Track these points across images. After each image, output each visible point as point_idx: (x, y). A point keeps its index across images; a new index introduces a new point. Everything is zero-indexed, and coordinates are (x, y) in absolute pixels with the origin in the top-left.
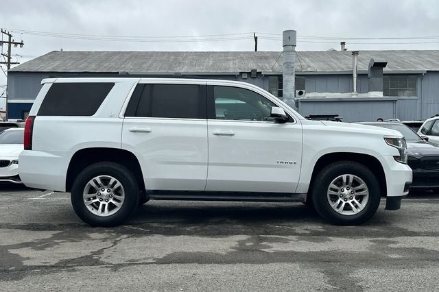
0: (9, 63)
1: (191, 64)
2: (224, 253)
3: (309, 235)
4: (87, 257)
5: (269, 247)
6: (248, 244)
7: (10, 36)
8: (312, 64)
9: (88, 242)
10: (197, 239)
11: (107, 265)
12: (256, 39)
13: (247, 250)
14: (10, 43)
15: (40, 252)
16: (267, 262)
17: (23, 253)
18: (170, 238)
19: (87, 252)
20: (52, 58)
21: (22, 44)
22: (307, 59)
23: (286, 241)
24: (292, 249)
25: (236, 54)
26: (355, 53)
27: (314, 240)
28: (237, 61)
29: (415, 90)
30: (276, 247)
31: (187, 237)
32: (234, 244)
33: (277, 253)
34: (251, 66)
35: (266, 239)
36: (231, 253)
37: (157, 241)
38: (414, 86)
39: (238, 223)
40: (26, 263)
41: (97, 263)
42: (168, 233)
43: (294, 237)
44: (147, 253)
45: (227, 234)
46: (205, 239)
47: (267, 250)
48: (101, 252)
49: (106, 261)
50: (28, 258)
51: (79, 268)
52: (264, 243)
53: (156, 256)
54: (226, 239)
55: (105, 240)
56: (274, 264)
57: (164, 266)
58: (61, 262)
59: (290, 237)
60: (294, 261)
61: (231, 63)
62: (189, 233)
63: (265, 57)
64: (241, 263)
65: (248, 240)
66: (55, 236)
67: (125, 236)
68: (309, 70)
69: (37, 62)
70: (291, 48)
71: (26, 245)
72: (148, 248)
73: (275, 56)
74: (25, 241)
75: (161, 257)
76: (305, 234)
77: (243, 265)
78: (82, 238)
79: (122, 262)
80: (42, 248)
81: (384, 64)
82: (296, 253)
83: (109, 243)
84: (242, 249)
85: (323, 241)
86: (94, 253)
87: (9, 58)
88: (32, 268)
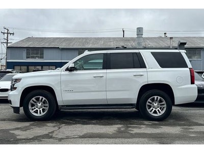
0: (7, 43)
1: (93, 43)
2: (111, 133)
3: (151, 125)
4: (46, 135)
5: (132, 131)
6: (122, 129)
7: (8, 30)
8: (151, 44)
9: (47, 127)
10: (98, 126)
11: (56, 138)
12: (124, 31)
13: (122, 132)
14: (8, 33)
15: (24, 132)
16: (132, 138)
17: (17, 132)
18: (85, 126)
19: (46, 132)
20: (27, 41)
21: (13, 34)
22: (148, 41)
23: (140, 128)
24: (143, 132)
25: (114, 39)
26: (171, 38)
27: (153, 127)
28: (115, 42)
29: (200, 56)
30: (136, 131)
31: (93, 125)
32: (116, 129)
33: (136, 134)
34: (121, 44)
35: (130, 127)
36: (114, 133)
37: (79, 127)
38: (200, 54)
39: (117, 119)
40: (18, 137)
41: (51, 137)
42: (84, 123)
43: (144, 126)
44: (75, 133)
45: (112, 124)
46: (102, 126)
47: (131, 132)
48: (52, 132)
49: (56, 136)
50: (19, 135)
51: (43, 140)
52: (130, 129)
53: (79, 134)
54: (111, 126)
55: (54, 127)
56: (135, 139)
57: (83, 139)
58: (35, 137)
59: (142, 126)
60: (144, 138)
61: (112, 43)
62: (94, 124)
63: (128, 40)
64: (119, 138)
65: (122, 127)
66: (31, 125)
67: (64, 125)
68: (149, 46)
69: (21, 42)
70: (140, 36)
71: (18, 129)
72: (75, 130)
73: (133, 39)
74: (17, 127)
75: (81, 135)
76: (149, 125)
77: (120, 139)
78: (44, 126)
79: (63, 137)
80: (25, 130)
81: (185, 44)
82: (145, 134)
83: (57, 128)
84: (119, 131)
85: (158, 128)
86: (50, 133)
87: (7, 41)
88: (21, 139)
